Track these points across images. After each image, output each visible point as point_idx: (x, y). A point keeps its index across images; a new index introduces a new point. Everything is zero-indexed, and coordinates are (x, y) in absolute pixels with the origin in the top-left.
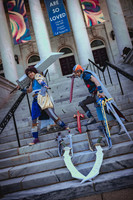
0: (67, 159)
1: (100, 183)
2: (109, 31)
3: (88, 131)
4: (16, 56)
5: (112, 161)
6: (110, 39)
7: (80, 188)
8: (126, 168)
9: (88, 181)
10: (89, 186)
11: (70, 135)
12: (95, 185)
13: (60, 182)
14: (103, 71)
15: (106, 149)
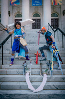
0: (27, 77)
1: (43, 95)
2: (62, 10)
3: (41, 64)
4: (9, 12)
5: (51, 84)
6: (62, 15)
7: (31, 95)
8: (57, 89)
9: (36, 92)
10: (37, 95)
11: (31, 64)
12: (39, 95)
13: (21, 89)
14: (55, 32)
15: (49, 76)
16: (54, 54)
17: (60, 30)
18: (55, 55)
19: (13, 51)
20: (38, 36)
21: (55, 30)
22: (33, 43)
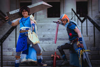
14: (82, 22)
16: (82, 56)
17: (90, 19)
18: (84, 57)
19: (18, 51)
20: (56, 29)
21: (82, 19)
22: (49, 39)
